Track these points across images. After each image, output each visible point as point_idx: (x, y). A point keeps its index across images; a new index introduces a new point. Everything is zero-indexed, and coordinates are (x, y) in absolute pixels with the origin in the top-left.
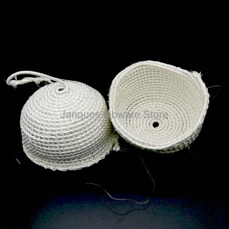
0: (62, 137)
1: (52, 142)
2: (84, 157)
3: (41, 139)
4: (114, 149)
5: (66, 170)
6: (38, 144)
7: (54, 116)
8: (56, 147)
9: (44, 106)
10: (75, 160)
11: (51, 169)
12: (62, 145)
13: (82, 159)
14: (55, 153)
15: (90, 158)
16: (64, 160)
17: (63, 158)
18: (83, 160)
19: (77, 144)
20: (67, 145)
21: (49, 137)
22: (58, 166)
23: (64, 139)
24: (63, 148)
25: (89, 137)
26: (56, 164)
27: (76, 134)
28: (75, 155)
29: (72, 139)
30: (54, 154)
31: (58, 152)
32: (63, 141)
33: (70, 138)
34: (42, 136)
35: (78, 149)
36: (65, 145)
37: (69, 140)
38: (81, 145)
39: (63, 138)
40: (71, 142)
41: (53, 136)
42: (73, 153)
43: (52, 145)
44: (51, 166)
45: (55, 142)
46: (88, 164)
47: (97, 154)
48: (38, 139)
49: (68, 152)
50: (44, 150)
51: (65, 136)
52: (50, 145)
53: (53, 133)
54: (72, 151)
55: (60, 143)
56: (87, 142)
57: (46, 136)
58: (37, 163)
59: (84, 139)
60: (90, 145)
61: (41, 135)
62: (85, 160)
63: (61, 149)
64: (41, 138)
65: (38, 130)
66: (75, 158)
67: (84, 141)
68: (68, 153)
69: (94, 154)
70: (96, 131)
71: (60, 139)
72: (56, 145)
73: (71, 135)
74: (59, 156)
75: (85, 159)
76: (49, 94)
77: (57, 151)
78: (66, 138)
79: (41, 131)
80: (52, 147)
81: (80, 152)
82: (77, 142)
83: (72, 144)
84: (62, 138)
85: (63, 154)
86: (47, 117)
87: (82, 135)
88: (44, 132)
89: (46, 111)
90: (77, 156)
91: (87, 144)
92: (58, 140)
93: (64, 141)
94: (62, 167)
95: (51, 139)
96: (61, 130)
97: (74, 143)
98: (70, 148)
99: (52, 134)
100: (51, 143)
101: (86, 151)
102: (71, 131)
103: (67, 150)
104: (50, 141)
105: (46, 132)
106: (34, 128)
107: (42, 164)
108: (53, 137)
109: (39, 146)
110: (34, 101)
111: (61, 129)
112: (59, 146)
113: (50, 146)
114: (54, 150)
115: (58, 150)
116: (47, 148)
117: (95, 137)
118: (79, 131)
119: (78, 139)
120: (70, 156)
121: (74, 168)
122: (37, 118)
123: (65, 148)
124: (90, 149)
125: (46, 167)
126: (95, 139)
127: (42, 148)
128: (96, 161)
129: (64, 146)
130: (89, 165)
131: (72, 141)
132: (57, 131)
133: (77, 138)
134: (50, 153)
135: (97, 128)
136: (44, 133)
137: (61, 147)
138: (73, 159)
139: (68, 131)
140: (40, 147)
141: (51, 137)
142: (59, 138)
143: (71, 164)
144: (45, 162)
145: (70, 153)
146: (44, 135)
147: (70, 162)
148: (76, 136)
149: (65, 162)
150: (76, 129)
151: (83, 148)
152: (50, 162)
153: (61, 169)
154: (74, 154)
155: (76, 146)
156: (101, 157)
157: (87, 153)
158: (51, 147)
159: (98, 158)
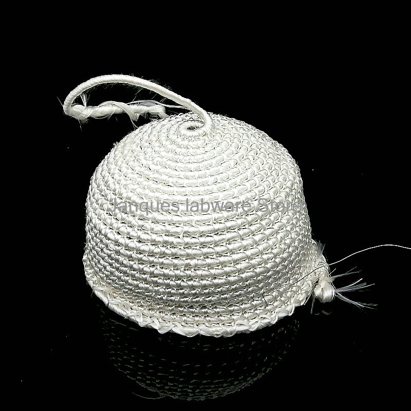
0: (194, 240)
1: (168, 252)
2: (242, 302)
3: (141, 244)
4: (318, 292)
5: (192, 334)
6: (130, 258)
7: (175, 189)
8: (176, 267)
9: (150, 163)
10: (218, 310)
11: (156, 327)
12: (193, 262)
13: (236, 308)
14: (172, 283)
15: (255, 307)
16: (192, 307)
17: (189, 299)
18: (238, 311)
19: (230, 262)
20: (204, 263)
21: (160, 239)
22: (174, 320)
23: (198, 247)
24: (193, 270)
25: (261, 248)
26: (168, 316)
27: (229, 236)
28: (222, 293)
29: (218, 249)
30: (168, 286)
31: (179, 282)
32: (194, 252)
33: (212, 246)
34: (144, 236)
35: (231, 279)
36: (200, 262)
37: (211, 250)
38: (239, 266)
39: (195, 243)
40: (214, 256)
41: (172, 235)
42: (217, 286)
43: (166, 262)
44: (156, 321)
45: (176, 254)
46: (250, 324)
47: (275, 299)
48: (133, 244)
49: (204, 282)
50: (145, 274)
51: (202, 239)
52: (161, 260)
53: (172, 229)
54: (216, 281)
55: (189, 256)
56: (253, 262)
57: (154, 237)
58: (119, 310)
59: (249, 253)
60: (262, 269)
61: (140, 233)
62: (244, 311)
63: (188, 272)
64: (140, 242)
65: (135, 221)
66: (220, 304)
67: (249, 258)
68: (205, 287)
69: (267, 298)
70: (279, 237)
71: (188, 246)
72: (176, 261)
73: (217, 238)
74: (181, 291)
75: (245, 308)
76: (163, 138)
77: (178, 278)
78: (203, 245)
79: (141, 223)
80: (167, 266)
81: (233, 287)
82: (230, 259)
83: (218, 261)
84: (192, 244)
85: (193, 287)
86: (157, 190)
87: (245, 243)
88: (148, 225)
89: (157, 175)
90: (226, 299)
91: (254, 267)
92: (182, 248)
93: (199, 252)
94: (183, 324)
95: (166, 243)
96: (193, 224)
97: (222, 259)
98: (213, 271)
99: (168, 231)
100: (163, 255)
101: (249, 286)
102: (217, 226)
103: (202, 278)
104: (163, 249)
105: (153, 225)
106: (125, 216)
107: (132, 314)
108: (171, 239)
109: (132, 263)
110: (126, 152)
111: (191, 221)
112: (182, 265)
113: (162, 263)
114: (171, 273)
115: (182, 274)
116: (152, 269)
117: (275, 251)
118: (236, 230)
119: (232, 252)
120: (209, 294)
121: (214, 329)
122: (133, 191)
123: (199, 272)
124: (259, 281)
125: (142, 322)
126: (275, 257)
127: (141, 267)
128: (272, 318)
129: (196, 265)
130: (254, 328)
131: (218, 253)
132: (182, 225)
133: (231, 247)
134: (160, 281)
135: (281, 228)
136: (148, 227)
137: (188, 267)
138: (214, 305)
139: (210, 228)
140: (135, 266)
141: (166, 238)
142: (187, 244)
143: (207, 318)
144: (140, 308)
145: (210, 286)
146: (149, 232)
147: (206, 313)
148: (229, 241)
149: (193, 313)
150: (229, 224)
151: (243, 276)
152: (153, 310)
153: (179, 330)
154: (219, 290)
155: (227, 269)
156: (285, 311)
157: (252, 292)
158: (162, 265)
159: (277, 310)
